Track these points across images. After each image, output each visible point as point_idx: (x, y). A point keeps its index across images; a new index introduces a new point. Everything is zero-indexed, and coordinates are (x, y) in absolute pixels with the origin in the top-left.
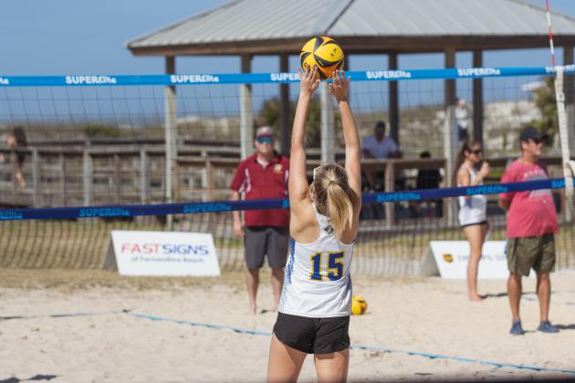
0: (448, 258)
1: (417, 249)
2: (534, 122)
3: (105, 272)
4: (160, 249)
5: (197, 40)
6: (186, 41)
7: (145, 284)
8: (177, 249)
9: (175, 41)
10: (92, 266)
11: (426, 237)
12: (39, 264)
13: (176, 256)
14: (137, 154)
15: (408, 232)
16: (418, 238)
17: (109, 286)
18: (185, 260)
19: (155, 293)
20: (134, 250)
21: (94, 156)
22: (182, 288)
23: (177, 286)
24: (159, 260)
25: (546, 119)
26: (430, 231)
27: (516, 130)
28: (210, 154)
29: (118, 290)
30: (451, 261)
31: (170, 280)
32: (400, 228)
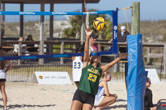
0: (41, 77)
1: (30, 73)
2: (69, 28)
11: (34, 68)
15: (26, 66)
16: (31, 69)
25: (74, 28)
27: (63, 31)
30: (42, 78)
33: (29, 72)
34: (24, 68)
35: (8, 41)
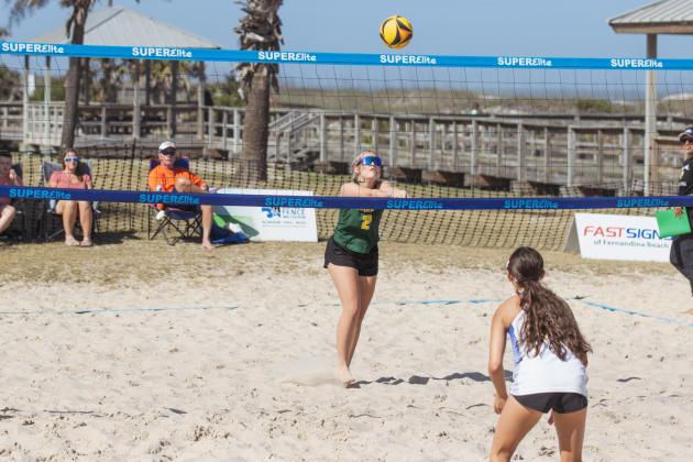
3: (566, 254)
4: (624, 232)
5: (678, 19)
6: (668, 19)
7: (604, 269)
8: (641, 234)
9: (657, 20)
10: (556, 247)
13: (640, 240)
14: (620, 131)
17: (568, 270)
18: (649, 244)
19: (614, 278)
20: (597, 232)
21: (577, 131)
22: (641, 275)
23: (637, 273)
24: (622, 244)
29: (576, 274)
31: (631, 265)
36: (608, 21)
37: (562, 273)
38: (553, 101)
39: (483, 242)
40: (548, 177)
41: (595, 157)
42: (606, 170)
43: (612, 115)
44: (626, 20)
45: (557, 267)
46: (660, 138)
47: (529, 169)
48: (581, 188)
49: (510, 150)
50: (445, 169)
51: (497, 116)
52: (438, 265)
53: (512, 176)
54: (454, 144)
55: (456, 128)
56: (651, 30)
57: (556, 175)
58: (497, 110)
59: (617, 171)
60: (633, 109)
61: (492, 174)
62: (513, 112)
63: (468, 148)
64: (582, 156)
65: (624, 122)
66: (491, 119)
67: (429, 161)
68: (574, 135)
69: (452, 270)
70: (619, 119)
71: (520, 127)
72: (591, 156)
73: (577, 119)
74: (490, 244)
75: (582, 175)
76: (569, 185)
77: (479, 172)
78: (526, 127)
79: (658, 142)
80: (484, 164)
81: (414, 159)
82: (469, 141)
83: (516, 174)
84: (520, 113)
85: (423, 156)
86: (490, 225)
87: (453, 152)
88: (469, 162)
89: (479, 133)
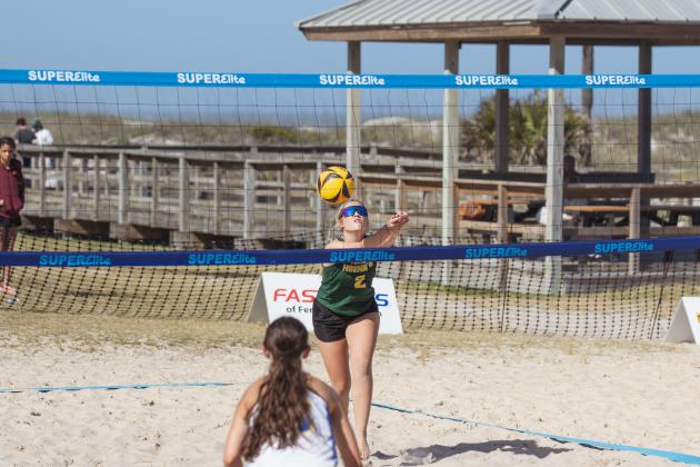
1: (665, 304)
3: (251, 325)
5: (389, 21)
6: (376, 22)
9: (361, 23)
10: (237, 316)
11: (678, 287)
12: (165, 313)
14: (312, 166)
15: (655, 280)
16: (667, 289)
20: (290, 297)
21: (256, 166)
26: (683, 280)
28: (407, 169)
32: (646, 274)
33: (660, 300)
34: (650, 286)
35: (589, 186)
36: (298, 26)
37: (247, 349)
38: (222, 128)
39: (144, 310)
40: (218, 227)
41: (279, 200)
42: (295, 218)
43: (298, 145)
44: (321, 24)
45: (240, 341)
46: (365, 175)
47: (194, 217)
48: (261, 241)
49: (170, 191)
50: (85, 218)
51: (150, 148)
52: (88, 339)
53: (172, 227)
54: (95, 185)
55: (98, 163)
56: (354, 36)
57: (230, 224)
58: (149, 140)
59: (309, 218)
60: (326, 138)
61: (146, 223)
62: (170, 143)
63: (113, 189)
64: (262, 200)
65: (315, 155)
66: (143, 152)
67: (63, 207)
68: (252, 171)
69: (108, 347)
70: (308, 151)
71: (181, 161)
72: (274, 199)
73: (254, 150)
74: (152, 313)
75: (263, 223)
76: (246, 236)
77: (129, 220)
78: (190, 162)
79: (363, 180)
80: (137, 210)
81: (44, 204)
82: (116, 181)
83: (177, 223)
84: (179, 143)
85: (55, 200)
86: (153, 290)
87: (94, 195)
88: (116, 208)
89: (127, 169)
